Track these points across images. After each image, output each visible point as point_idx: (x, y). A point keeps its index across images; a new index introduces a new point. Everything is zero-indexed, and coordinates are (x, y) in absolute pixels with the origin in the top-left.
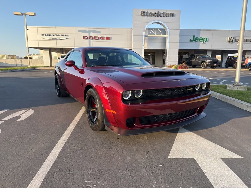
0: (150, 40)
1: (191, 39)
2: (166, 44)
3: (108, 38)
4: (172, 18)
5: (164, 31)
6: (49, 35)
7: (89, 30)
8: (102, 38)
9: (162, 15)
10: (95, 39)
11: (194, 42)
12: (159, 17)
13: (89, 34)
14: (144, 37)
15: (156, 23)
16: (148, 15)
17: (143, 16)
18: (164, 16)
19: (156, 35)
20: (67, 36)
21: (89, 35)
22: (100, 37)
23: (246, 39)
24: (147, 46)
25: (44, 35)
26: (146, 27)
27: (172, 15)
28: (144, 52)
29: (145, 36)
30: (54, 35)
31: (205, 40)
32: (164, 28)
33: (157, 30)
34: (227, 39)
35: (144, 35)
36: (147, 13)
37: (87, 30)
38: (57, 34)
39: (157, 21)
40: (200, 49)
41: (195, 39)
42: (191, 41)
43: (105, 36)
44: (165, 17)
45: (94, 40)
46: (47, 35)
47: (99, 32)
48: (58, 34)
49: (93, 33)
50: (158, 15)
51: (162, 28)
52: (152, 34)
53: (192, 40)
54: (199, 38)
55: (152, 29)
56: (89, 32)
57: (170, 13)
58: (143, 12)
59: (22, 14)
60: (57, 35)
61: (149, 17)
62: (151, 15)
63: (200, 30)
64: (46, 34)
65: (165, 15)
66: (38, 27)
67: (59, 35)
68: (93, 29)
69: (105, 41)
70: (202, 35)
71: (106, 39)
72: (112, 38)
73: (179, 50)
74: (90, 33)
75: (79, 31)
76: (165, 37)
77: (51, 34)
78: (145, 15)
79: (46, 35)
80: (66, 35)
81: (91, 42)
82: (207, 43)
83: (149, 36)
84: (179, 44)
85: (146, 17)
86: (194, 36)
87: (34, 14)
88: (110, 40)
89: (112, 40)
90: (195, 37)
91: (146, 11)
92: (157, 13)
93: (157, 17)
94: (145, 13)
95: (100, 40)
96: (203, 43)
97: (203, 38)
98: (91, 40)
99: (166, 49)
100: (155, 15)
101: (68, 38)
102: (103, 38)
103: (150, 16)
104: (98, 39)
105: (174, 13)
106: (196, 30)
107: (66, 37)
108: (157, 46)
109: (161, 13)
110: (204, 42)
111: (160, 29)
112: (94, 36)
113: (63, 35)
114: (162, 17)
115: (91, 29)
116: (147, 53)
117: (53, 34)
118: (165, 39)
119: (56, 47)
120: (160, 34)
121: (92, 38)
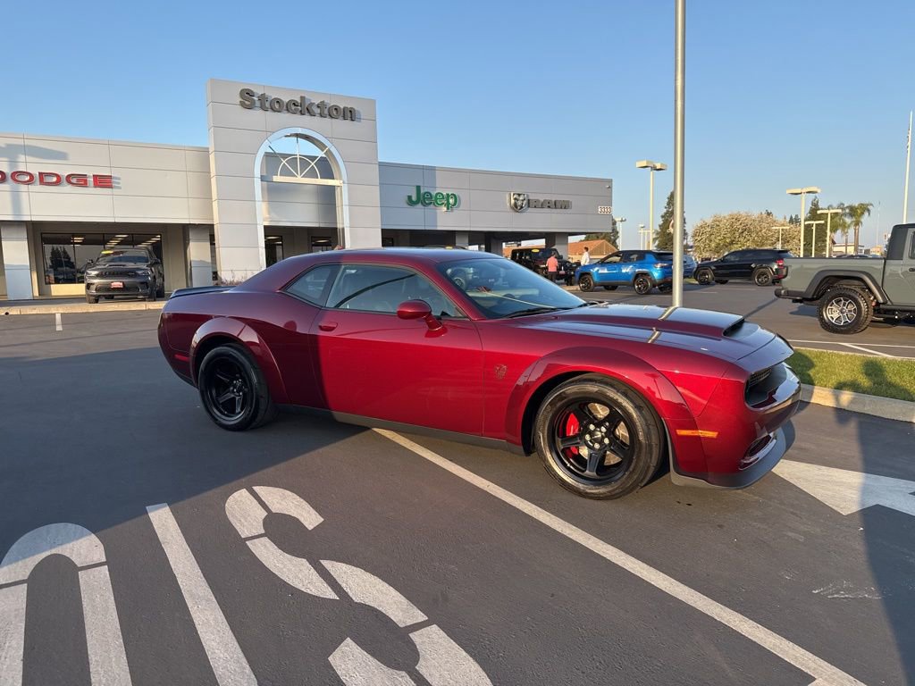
0: (275, 192)
1: (410, 197)
2: (338, 209)
3: (103, 182)
4: (348, 122)
5: (325, 168)
7: (9, 146)
8: (74, 181)
9: (317, 111)
10: (42, 182)
11: (420, 205)
12: (307, 118)
13: (13, 162)
14: (258, 182)
15: (297, 135)
16: (267, 105)
17: (249, 108)
18: (322, 115)
19: (299, 179)
21: (11, 166)
22: (64, 173)
24: (269, 216)
26: (264, 149)
27: (350, 114)
29: (263, 179)
31: (451, 201)
32: (324, 156)
33: (306, 160)
34: (508, 198)
35: (257, 173)
36: (263, 98)
37: (1, 143)
39: (300, 131)
40: (439, 229)
41: (423, 199)
42: (411, 202)
43: (90, 172)
44: (328, 120)
45: (37, 187)
47: (61, 156)
49: (29, 159)
50: (301, 107)
51: (320, 154)
52: (286, 172)
53: (414, 199)
54: (434, 193)
55: (285, 156)
57: (342, 107)
58: (247, 94)
61: (270, 113)
62: (277, 106)
63: (433, 169)
65: (326, 112)
68: (27, 142)
69: (91, 190)
70: (442, 187)
71: (96, 185)
72: (119, 179)
73: (382, 230)
74: (17, 158)
76: (333, 188)
78: (258, 104)
81: (24, 196)
82: (456, 212)
83: (277, 178)
84: (379, 209)
85: (258, 113)
86: (418, 188)
88: (111, 187)
89: (120, 188)
90: (422, 191)
91: (258, 91)
92: (299, 101)
93: (298, 117)
94: (256, 99)
95: (67, 188)
96: (445, 209)
97: (444, 194)
98: (23, 187)
99: (339, 226)
100: (293, 107)
102: (79, 180)
103: (273, 110)
104: (58, 183)
105: (356, 108)
106: (423, 168)
108: (303, 215)
109: (312, 104)
110: (448, 209)
111: (313, 158)
112: (35, 172)
114: (317, 119)
115: (20, 142)
118: (331, 191)
120: (312, 174)
121: (27, 178)
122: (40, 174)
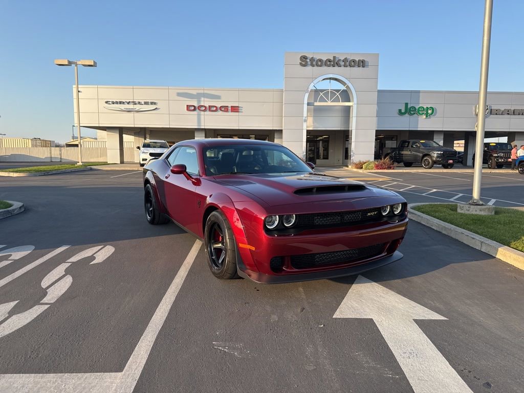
0: (318, 112)
1: (400, 110)
2: (351, 119)
3: (235, 109)
4: (361, 68)
5: (346, 95)
6: (121, 103)
7: (198, 93)
8: (223, 109)
9: (342, 63)
10: (210, 110)
11: (407, 115)
12: (336, 68)
13: (199, 101)
14: (305, 106)
15: (330, 79)
16: (314, 63)
17: (304, 66)
18: (345, 66)
19: (329, 103)
20: (155, 103)
21: (198, 103)
22: (219, 106)
23: (513, 109)
24: (312, 124)
25: (111, 103)
26: (311, 87)
27: (362, 64)
28: (307, 136)
29: (308, 104)
30: (129, 103)
31: (430, 112)
32: (346, 89)
33: (334, 92)
34: (474, 109)
35: (306, 102)
36: (312, 60)
37: (194, 92)
38: (135, 101)
39: (331, 76)
40: (419, 129)
41: (410, 111)
42: (400, 113)
43: (230, 105)
44: (349, 68)
45: (208, 113)
46: (117, 103)
47: (218, 97)
48: (137, 101)
49: (206, 99)
50: (334, 63)
51: (343, 88)
52: (322, 100)
53: (403, 111)
54: (417, 107)
55: (322, 91)
56: (198, 96)
57: (357, 60)
58: (304, 58)
59: (70, 63)
60: (135, 103)
61: (316, 68)
62: (319, 63)
63: (418, 92)
64: (115, 101)
65: (348, 64)
66: (99, 86)
67: (139, 103)
68: (205, 92)
69: (230, 113)
70: (424, 103)
71: (232, 111)
72: (242, 108)
73: (376, 131)
74: (200, 98)
75: (179, 94)
76: (349, 107)
77: (124, 101)
78: (309, 63)
79: (113, 103)
80: (152, 103)
81: (202, 117)
82: (433, 118)
83: (317, 104)
84: (375, 119)
85: (309, 68)
86: (407, 104)
87: (93, 64)
88: (238, 112)
89: (242, 112)
90: (409, 106)
91: (310, 56)
92: (332, 59)
93: (331, 68)
94: (308, 60)
95: (220, 113)
96: (425, 117)
97: (425, 107)
98: (202, 113)
99: (350, 129)
100: (328, 63)
101: (156, 108)
102: (225, 109)
103: (318, 65)
104: (216, 111)
105: (366, 60)
106: (411, 92)
107: (154, 107)
108: (332, 124)
109: (340, 60)
110: (427, 116)
111: (337, 91)
112: (207, 105)
113: (146, 103)
114: (343, 68)
115: (202, 92)
116: (312, 137)
117: (128, 101)
118: (348, 109)
119: (133, 126)
120: (337, 100)
121: (204, 108)
122: (209, 106)
